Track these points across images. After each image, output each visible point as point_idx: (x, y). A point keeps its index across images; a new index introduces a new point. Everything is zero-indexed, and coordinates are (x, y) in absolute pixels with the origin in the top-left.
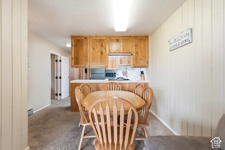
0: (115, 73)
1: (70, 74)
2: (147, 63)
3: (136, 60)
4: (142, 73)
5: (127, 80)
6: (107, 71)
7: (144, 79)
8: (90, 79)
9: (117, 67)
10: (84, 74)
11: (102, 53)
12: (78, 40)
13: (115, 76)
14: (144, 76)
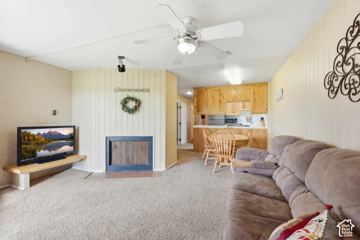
0: (236, 119)
1: (188, 121)
2: (265, 110)
3: (254, 106)
4: (262, 119)
5: (248, 126)
6: (228, 116)
7: (264, 125)
8: (208, 125)
9: (239, 112)
10: (201, 120)
11: (220, 101)
12: (200, 91)
13: (236, 122)
14: (264, 122)
